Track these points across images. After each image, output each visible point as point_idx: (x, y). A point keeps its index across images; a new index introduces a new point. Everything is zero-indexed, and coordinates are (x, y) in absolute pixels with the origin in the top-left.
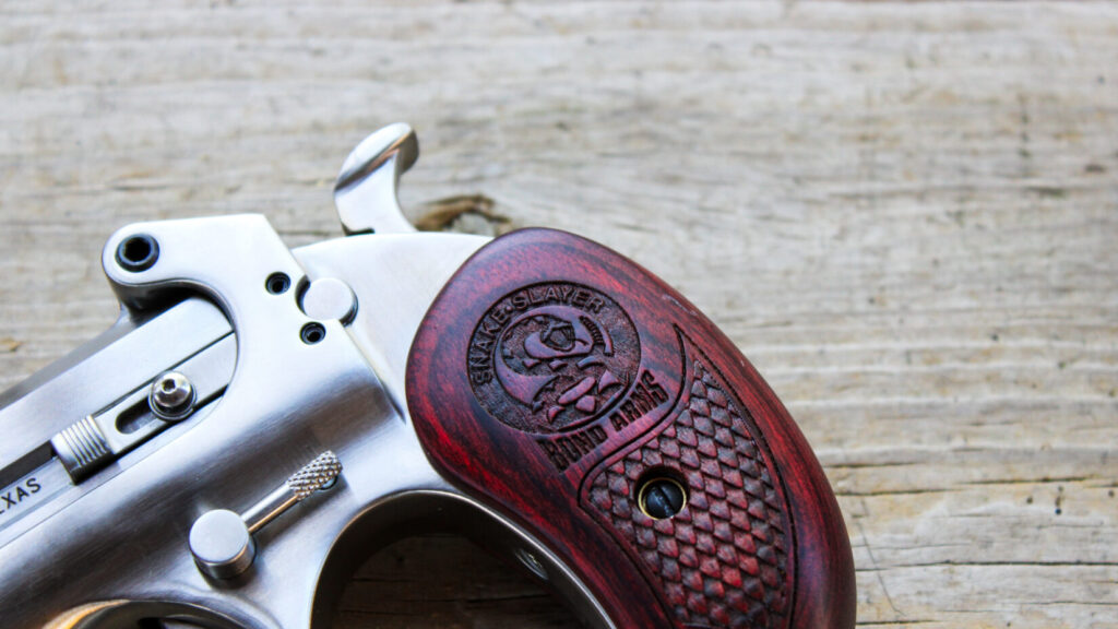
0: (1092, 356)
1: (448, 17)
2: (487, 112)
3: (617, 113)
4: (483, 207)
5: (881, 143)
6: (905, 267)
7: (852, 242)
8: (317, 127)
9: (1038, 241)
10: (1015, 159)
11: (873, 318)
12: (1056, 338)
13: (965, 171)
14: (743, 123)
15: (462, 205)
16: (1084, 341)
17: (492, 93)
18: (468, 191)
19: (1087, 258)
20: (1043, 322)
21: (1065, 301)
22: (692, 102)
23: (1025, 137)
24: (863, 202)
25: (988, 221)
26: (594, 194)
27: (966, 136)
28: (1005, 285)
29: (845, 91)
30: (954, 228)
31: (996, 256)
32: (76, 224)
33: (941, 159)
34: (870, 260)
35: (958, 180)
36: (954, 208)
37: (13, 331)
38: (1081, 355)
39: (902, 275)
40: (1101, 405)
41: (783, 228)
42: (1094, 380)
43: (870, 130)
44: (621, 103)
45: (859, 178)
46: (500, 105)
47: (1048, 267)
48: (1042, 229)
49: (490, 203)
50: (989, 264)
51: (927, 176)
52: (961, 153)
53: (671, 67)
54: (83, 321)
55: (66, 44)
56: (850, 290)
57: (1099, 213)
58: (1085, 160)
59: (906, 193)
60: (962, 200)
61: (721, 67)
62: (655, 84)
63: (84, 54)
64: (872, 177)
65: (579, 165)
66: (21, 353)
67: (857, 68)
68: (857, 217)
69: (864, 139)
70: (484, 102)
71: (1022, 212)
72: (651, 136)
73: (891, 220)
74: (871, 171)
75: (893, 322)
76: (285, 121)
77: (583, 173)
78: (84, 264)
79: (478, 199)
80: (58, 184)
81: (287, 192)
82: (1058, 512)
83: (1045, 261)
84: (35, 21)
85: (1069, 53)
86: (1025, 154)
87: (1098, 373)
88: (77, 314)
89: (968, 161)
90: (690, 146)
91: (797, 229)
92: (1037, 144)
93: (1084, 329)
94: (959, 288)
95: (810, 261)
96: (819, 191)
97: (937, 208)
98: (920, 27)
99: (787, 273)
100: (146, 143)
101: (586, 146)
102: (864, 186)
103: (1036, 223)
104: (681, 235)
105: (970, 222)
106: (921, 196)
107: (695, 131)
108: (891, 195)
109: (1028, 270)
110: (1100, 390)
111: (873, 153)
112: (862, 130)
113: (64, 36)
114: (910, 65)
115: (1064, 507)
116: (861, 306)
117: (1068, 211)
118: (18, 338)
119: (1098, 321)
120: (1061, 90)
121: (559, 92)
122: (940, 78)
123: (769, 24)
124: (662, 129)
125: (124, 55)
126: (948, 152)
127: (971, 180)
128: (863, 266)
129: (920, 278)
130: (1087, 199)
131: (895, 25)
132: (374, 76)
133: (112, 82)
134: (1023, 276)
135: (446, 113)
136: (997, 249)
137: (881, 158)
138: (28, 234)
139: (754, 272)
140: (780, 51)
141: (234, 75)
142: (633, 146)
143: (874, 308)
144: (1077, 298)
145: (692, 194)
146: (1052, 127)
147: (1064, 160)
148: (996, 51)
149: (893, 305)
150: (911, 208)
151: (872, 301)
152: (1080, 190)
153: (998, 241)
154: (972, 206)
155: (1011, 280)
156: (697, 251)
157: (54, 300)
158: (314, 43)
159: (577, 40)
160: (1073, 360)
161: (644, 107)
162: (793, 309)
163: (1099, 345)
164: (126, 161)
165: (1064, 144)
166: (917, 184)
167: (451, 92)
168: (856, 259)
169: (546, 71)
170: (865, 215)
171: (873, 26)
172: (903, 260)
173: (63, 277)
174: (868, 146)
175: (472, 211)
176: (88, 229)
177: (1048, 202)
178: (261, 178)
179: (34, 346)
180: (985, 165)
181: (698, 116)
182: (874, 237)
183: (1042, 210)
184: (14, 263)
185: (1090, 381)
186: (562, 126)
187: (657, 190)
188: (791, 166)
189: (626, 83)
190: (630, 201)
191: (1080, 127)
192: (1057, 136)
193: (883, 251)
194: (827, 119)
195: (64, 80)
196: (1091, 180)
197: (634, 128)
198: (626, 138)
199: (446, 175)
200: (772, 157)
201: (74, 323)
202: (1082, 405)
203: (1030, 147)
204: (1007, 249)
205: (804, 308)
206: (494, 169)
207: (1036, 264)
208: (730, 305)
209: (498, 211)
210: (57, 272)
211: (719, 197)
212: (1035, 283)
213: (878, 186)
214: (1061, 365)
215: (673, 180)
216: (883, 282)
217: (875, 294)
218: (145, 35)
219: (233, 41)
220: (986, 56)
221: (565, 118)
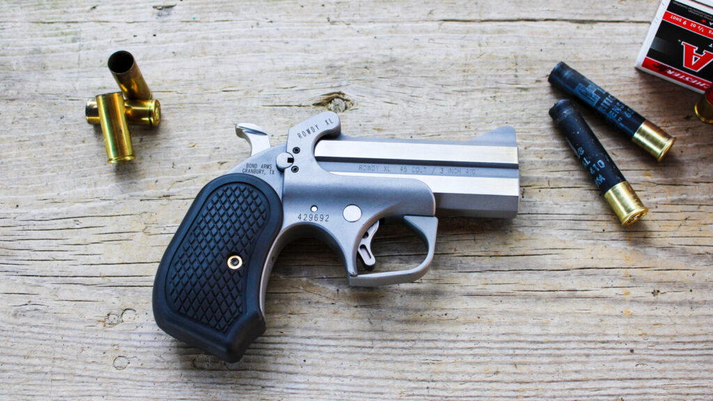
0: (535, 145)
1: (329, 30)
2: (342, 63)
3: (384, 63)
4: (341, 96)
5: (470, 73)
6: (477, 115)
7: (460, 107)
8: (287, 69)
9: (519, 106)
10: (513, 77)
11: (467, 133)
12: (524, 139)
13: (497, 82)
14: (425, 66)
15: (334, 95)
16: (533, 140)
17: (343, 56)
18: (337, 91)
19: (535, 112)
20: (520, 134)
21: (527, 127)
22: (409, 59)
23: (516, 71)
24: (464, 93)
25: (503, 99)
26: (377, 91)
27: (498, 70)
28: (509, 121)
29: (458, 54)
30: (493, 102)
31: (506, 112)
32: (211, 104)
33: (489, 78)
34: (466, 113)
35: (494, 86)
36: (493, 95)
37: (193, 140)
38: (532, 145)
39: (476, 118)
40: (537, 162)
41: (438, 102)
42: (536, 153)
43: (466, 68)
44: (386, 59)
45: (463, 85)
46: (346, 60)
47: (522, 115)
48: (521, 102)
49: (343, 94)
50: (504, 114)
51: (485, 84)
52: (495, 76)
53: (402, 47)
54: (215, 136)
55: (205, 41)
56: (459, 123)
57: (539, 97)
58: (536, 78)
59: (478, 90)
60: (496, 92)
61: (418, 46)
62: (397, 53)
63: (211, 44)
64: (467, 85)
65: (371, 82)
66: (196, 147)
67: (462, 46)
68: (462, 98)
69: (464, 71)
70: (341, 59)
71: (515, 96)
72: (396, 71)
73: (473, 99)
74: (467, 82)
75: (473, 133)
76: (276, 66)
77: (373, 84)
78: (214, 117)
79: (339, 93)
80: (205, 90)
81: (279, 91)
82: (523, 197)
83: (522, 113)
84: (195, 33)
85: (531, 41)
86: (516, 76)
87: (537, 151)
88: (213, 134)
89: (497, 78)
90: (408, 74)
91: (442, 103)
92: (520, 73)
93: (533, 136)
94: (494, 122)
95: (447, 113)
96: (450, 89)
97: (488, 95)
98: (483, 32)
99: (439, 118)
100: (232, 75)
101: (374, 75)
102: (464, 88)
103: (519, 100)
104: (405, 105)
105: (498, 100)
106: (483, 91)
107: (410, 69)
108: (473, 91)
109: (516, 116)
110: (537, 157)
111: (467, 76)
112: (464, 68)
113: (205, 38)
114: (480, 45)
115: (525, 196)
116: (463, 129)
117: (529, 96)
118: (195, 142)
119: (538, 133)
120: (528, 54)
121: (365, 55)
122: (489, 50)
123: (434, 31)
124: (399, 68)
125: (224, 44)
126: (492, 76)
127: (499, 85)
128: (463, 115)
129: (482, 119)
130: (536, 92)
131: (475, 31)
132: (305, 51)
133: (220, 54)
134: (514, 118)
135: (328, 64)
136: (506, 109)
137: (470, 78)
138: (196, 107)
139: (428, 118)
140: (437, 41)
141: (259, 51)
142: (390, 74)
143: (467, 129)
144: (531, 126)
145: (408, 91)
146: (525, 67)
147: (529, 78)
148: (508, 40)
149: (473, 128)
150: (479, 95)
151: (466, 127)
152: (534, 88)
153: (507, 106)
154: (499, 94)
155: (510, 120)
156: (410, 110)
157: (205, 129)
158: (286, 39)
159: (371, 37)
160: (529, 147)
161: (393, 61)
162: (441, 130)
163: (538, 142)
164: (226, 81)
165: (529, 72)
166: (481, 87)
167: (330, 56)
168: (461, 113)
169: (361, 48)
170: (464, 98)
171: (468, 32)
172: (476, 113)
173: (207, 122)
174: (466, 74)
175: (337, 97)
176: (214, 105)
177: (523, 93)
178: (269, 87)
179: (200, 145)
180: (503, 80)
181: (410, 64)
182: (467, 105)
183: (521, 95)
184: (192, 117)
185: (535, 154)
186: (366, 68)
187: (398, 90)
188: (441, 81)
189: (388, 52)
190: (388, 93)
191: (534, 67)
192: (527, 70)
193: (470, 110)
194: (453, 64)
195: (205, 53)
196: (538, 85)
197: (390, 68)
198: (387, 71)
199: (329, 85)
200: (434, 78)
201: (212, 137)
202: (532, 161)
203: (517, 74)
204: (510, 109)
205: (444, 130)
206: (344, 83)
207: (518, 114)
208: (420, 129)
209: (346, 97)
210: (206, 120)
211: (417, 92)
212: (518, 121)
213: (469, 87)
214: (526, 148)
215: (402, 86)
216: (470, 121)
217: (467, 125)
218: (230, 38)
219: (260, 39)
220: (504, 42)
221: (367, 65)
